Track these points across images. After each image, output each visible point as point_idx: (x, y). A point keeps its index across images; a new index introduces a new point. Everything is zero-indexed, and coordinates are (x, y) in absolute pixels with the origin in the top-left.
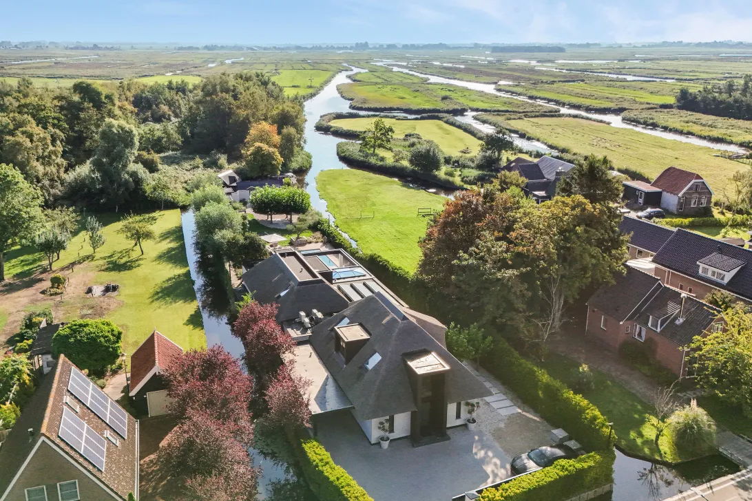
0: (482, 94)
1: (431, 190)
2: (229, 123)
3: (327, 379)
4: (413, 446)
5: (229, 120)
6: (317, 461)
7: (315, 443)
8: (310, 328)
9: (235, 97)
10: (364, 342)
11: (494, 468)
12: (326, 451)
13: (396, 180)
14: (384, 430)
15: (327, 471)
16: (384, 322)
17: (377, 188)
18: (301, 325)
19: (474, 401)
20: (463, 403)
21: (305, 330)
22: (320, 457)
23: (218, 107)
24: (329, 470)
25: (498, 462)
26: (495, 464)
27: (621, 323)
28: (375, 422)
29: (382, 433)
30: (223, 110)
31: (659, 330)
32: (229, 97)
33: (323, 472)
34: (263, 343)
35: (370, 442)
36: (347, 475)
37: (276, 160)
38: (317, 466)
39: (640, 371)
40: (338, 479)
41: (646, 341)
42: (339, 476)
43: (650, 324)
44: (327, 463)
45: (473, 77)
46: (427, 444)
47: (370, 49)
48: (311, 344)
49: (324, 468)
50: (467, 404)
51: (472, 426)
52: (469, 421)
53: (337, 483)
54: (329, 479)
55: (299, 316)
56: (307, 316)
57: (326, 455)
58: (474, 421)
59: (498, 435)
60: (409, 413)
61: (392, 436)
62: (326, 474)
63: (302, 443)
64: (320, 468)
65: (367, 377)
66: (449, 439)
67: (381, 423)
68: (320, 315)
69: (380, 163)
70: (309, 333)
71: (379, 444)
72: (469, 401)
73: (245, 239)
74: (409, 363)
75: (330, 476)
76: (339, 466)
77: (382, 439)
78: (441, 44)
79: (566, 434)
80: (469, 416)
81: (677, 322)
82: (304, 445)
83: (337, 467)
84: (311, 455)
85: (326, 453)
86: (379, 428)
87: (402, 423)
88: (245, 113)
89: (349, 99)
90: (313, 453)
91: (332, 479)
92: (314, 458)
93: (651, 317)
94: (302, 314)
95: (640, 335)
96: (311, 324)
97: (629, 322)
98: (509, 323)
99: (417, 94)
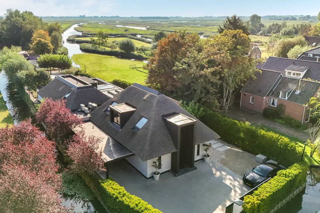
0: (141, 30)
1: (132, 60)
2: (21, 32)
3: (108, 139)
4: (176, 176)
5: (21, 31)
6: (117, 194)
7: (111, 182)
8: (89, 113)
9: (24, 20)
10: (132, 113)
11: (230, 181)
12: (121, 186)
13: (114, 57)
14: (156, 167)
15: (126, 200)
16: (145, 98)
17: (105, 60)
18: (83, 112)
19: (208, 143)
20: (201, 145)
21: (86, 114)
22: (118, 191)
23: (14, 25)
24: (127, 199)
25: (231, 178)
26: (230, 179)
27: (264, 98)
28: (150, 162)
29: (155, 170)
30: (17, 26)
31: (287, 98)
32: (21, 20)
33: (123, 202)
34: (60, 121)
35: (146, 178)
36: (142, 201)
37: (49, 47)
38: (117, 198)
39: (278, 122)
40: (137, 205)
41: (277, 106)
42: (137, 203)
43: (280, 97)
44: (124, 195)
45: (135, 25)
46: (183, 173)
47: (86, 18)
48: (92, 122)
49: (123, 199)
50: (204, 145)
51: (207, 159)
52: (205, 156)
53: (137, 208)
54: (129, 206)
55: (80, 107)
56: (86, 106)
57: (122, 189)
58: (208, 156)
59: (224, 163)
60: (171, 153)
61: (161, 171)
62: (126, 203)
63: (100, 183)
64: (120, 199)
65: (139, 133)
66: (196, 168)
67: (155, 162)
68: (94, 105)
69: (104, 50)
70: (89, 115)
71: (152, 177)
72: (205, 143)
73: (38, 73)
74: (168, 120)
75: (130, 204)
76: (134, 196)
77: (155, 173)
78: (117, 16)
79: (265, 157)
80: (205, 153)
81: (296, 93)
82: (102, 184)
83: (133, 196)
84: (110, 190)
85: (121, 187)
86: (153, 166)
87: (166, 160)
88: (30, 27)
89: (81, 32)
90: (111, 189)
91: (132, 206)
92: (114, 192)
93: (281, 92)
94: (83, 105)
95: (273, 104)
96: (89, 111)
97: (268, 97)
98: (208, 101)
99: (112, 30)
